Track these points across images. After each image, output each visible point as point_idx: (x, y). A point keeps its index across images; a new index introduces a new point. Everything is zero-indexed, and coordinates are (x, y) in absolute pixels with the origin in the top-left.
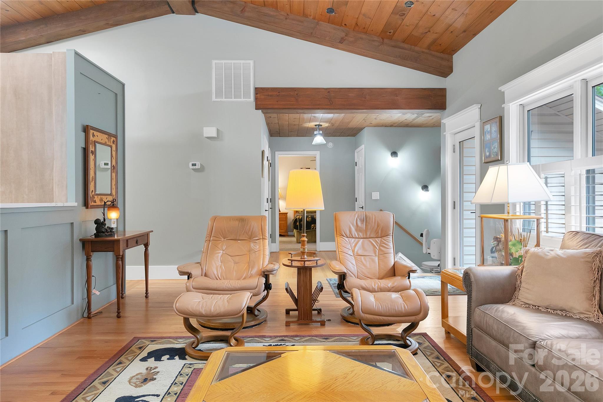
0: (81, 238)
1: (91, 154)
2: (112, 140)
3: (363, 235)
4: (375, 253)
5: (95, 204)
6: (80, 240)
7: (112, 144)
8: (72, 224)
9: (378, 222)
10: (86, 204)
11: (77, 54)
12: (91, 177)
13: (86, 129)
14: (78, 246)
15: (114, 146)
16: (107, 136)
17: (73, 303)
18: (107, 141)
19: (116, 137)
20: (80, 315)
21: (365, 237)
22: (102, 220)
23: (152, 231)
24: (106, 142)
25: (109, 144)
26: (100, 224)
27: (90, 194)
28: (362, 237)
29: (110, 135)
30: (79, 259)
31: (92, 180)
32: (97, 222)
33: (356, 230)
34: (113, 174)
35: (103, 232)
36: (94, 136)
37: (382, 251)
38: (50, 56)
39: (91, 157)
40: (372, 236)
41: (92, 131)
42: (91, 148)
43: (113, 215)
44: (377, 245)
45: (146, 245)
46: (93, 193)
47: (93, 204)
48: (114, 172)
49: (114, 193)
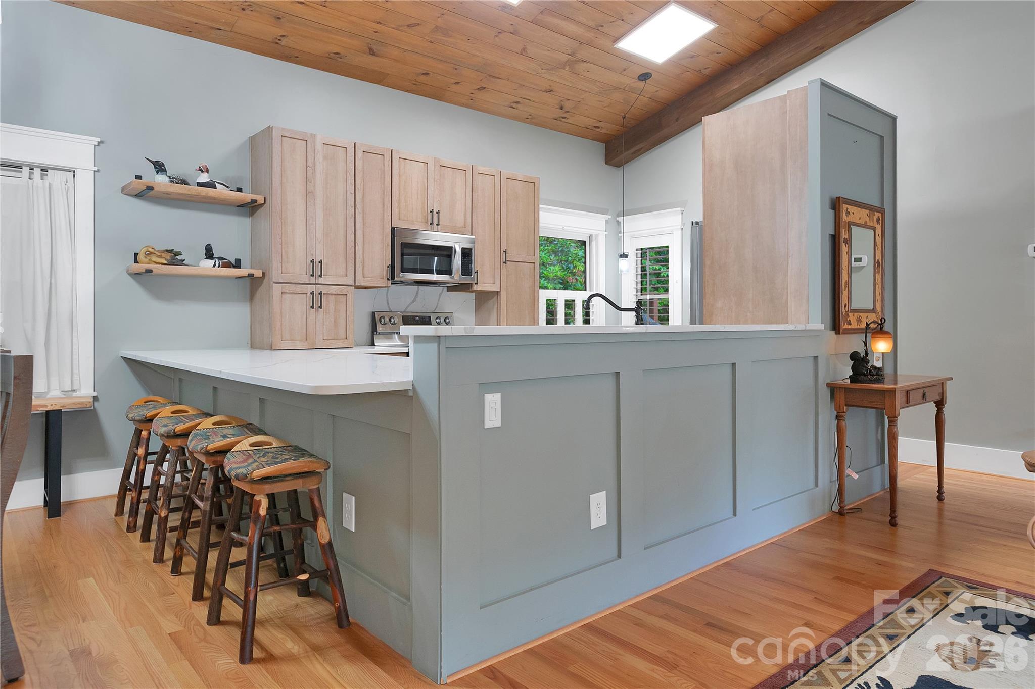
0: (829, 382)
1: (844, 244)
2: (875, 218)
5: (849, 327)
6: (828, 385)
7: (875, 224)
8: (816, 358)
10: (836, 327)
11: (824, 85)
12: (844, 281)
13: (836, 205)
14: (825, 393)
15: (879, 228)
16: (867, 211)
17: (817, 485)
18: (868, 219)
19: (882, 211)
20: (827, 508)
22: (863, 354)
23: (952, 379)
24: (866, 222)
25: (871, 224)
26: (859, 362)
27: (843, 311)
29: (871, 209)
30: (827, 415)
31: (846, 287)
32: (854, 356)
34: (877, 275)
35: (865, 375)
36: (848, 213)
38: (783, 99)
39: (844, 249)
41: (845, 206)
42: (844, 235)
43: (882, 346)
45: (940, 404)
46: (847, 309)
47: (846, 326)
48: (878, 272)
49: (879, 309)
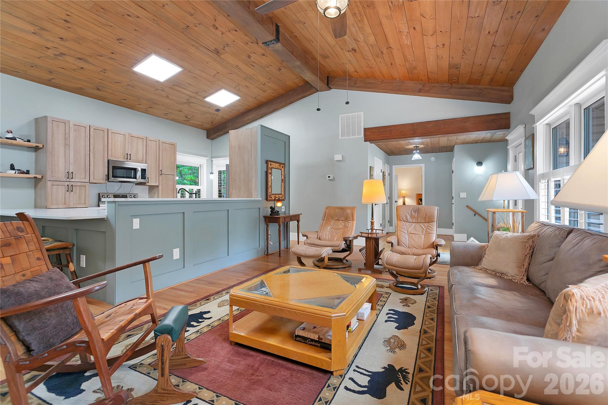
0: (264, 215)
1: (269, 174)
2: (282, 166)
3: (416, 221)
4: (423, 233)
5: (272, 199)
6: (264, 216)
7: (281, 168)
8: (259, 208)
9: (426, 212)
10: (267, 199)
11: (262, 126)
12: (269, 185)
13: (267, 162)
14: (263, 220)
15: (283, 169)
16: (279, 164)
17: (259, 247)
18: (279, 167)
19: (284, 164)
20: (263, 253)
21: (417, 222)
22: (273, 207)
23: (301, 214)
24: (278, 168)
25: (280, 168)
26: (272, 209)
27: (269, 194)
28: (415, 222)
29: (280, 164)
30: (263, 226)
31: (270, 187)
33: (411, 217)
34: (282, 184)
35: (273, 213)
36: (271, 165)
37: (428, 232)
38: (251, 129)
39: (269, 175)
40: (421, 222)
41: (270, 163)
42: (269, 171)
43: (279, 205)
44: (425, 228)
45: (298, 222)
46: (270, 194)
47: (270, 199)
48: (283, 182)
49: (283, 193)
